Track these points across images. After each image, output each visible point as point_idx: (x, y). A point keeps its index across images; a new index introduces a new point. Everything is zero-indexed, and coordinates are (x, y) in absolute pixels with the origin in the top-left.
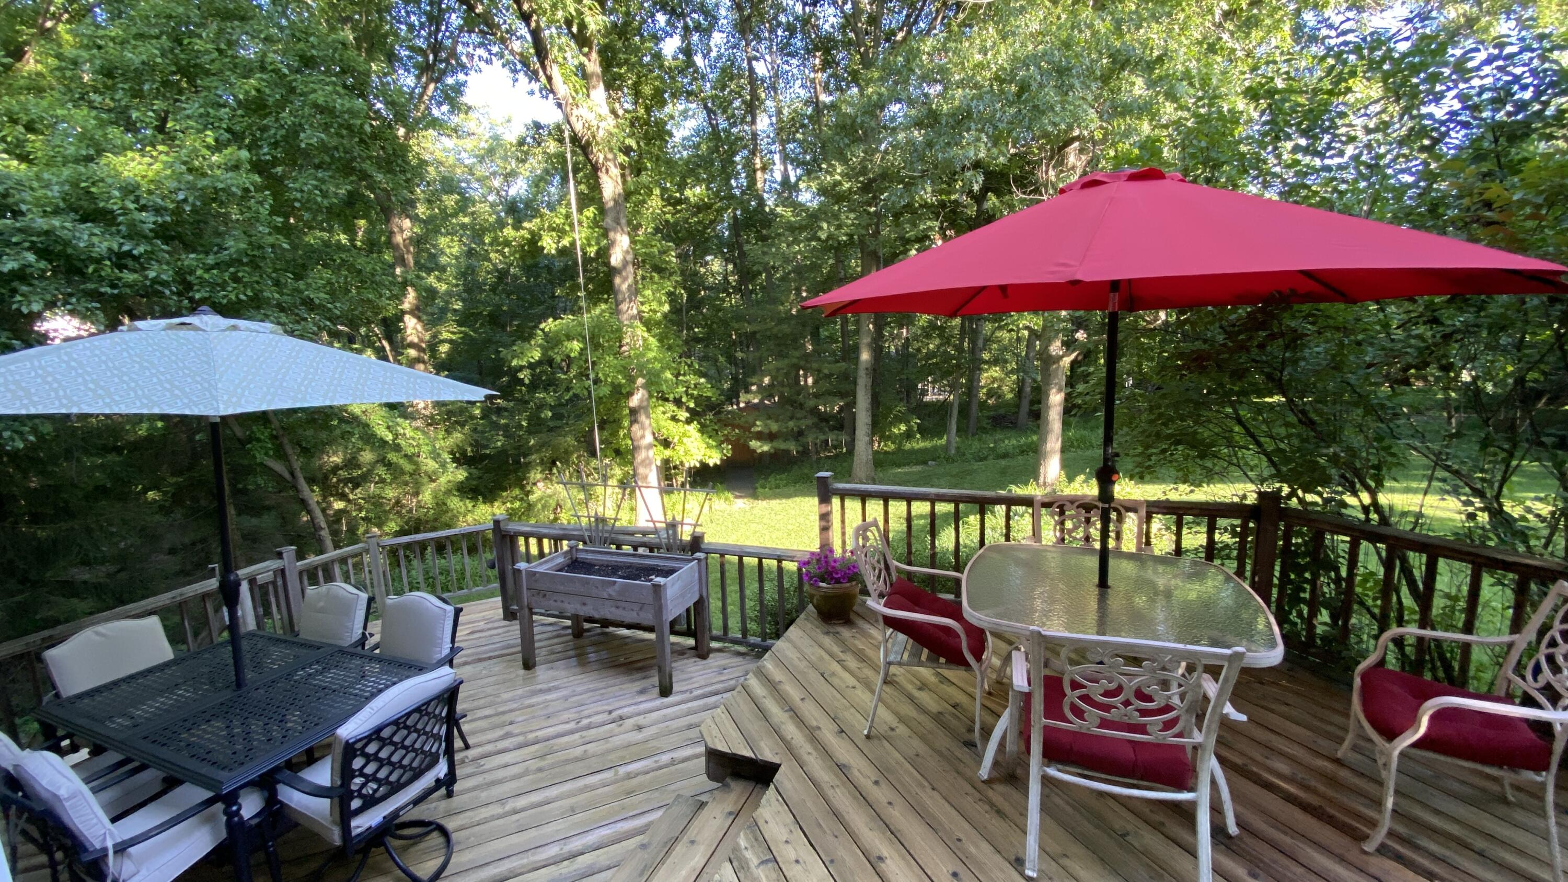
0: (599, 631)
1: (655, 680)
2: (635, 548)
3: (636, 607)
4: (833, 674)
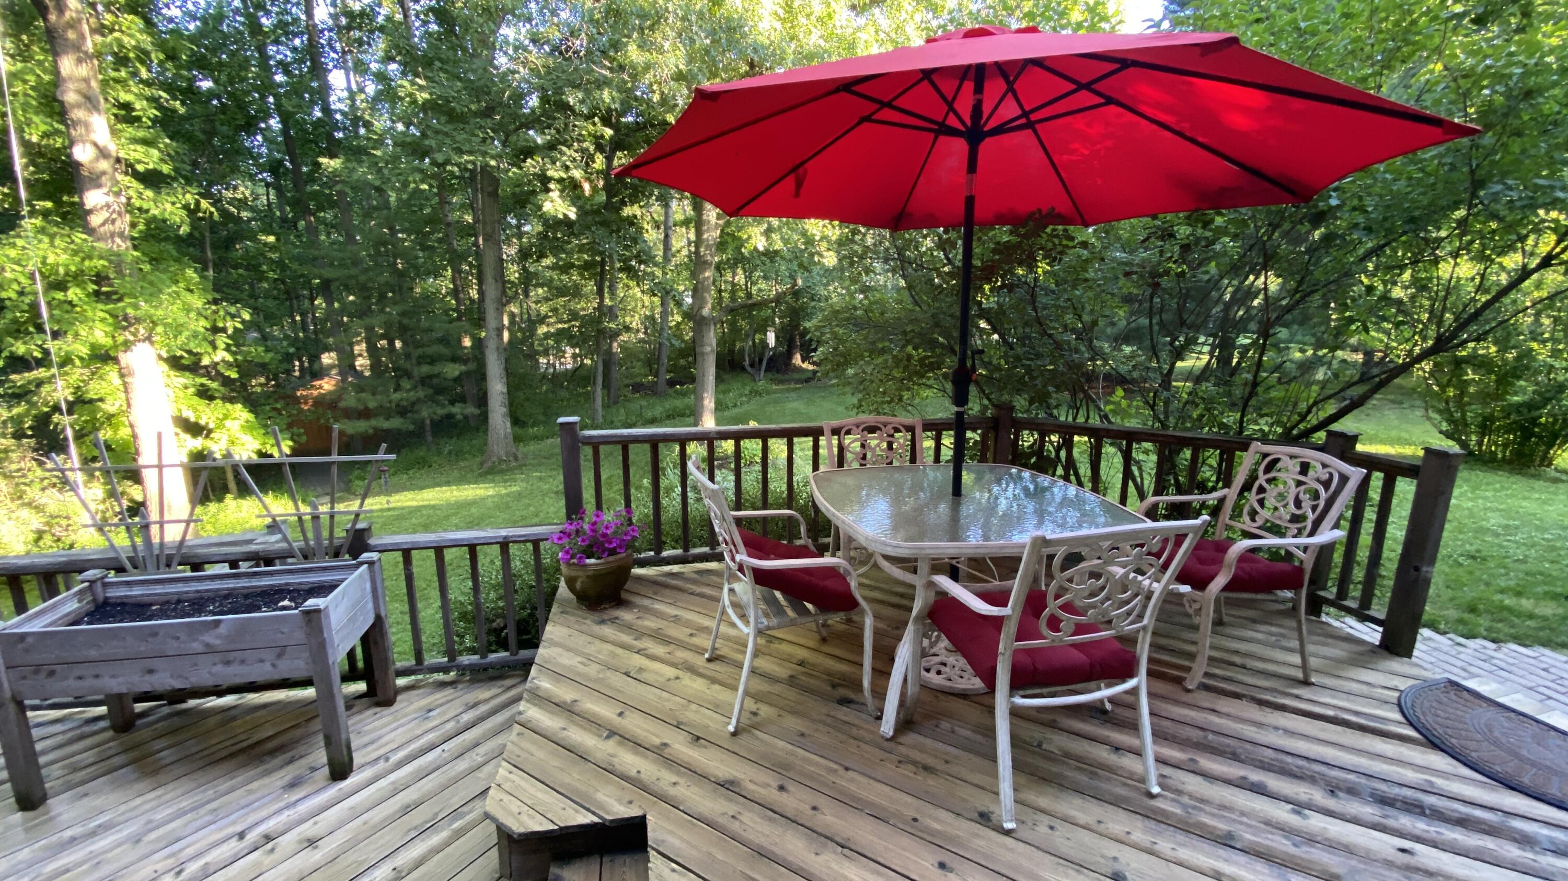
0: (166, 710)
1: (320, 756)
2: (234, 564)
3: (269, 655)
4: (641, 670)
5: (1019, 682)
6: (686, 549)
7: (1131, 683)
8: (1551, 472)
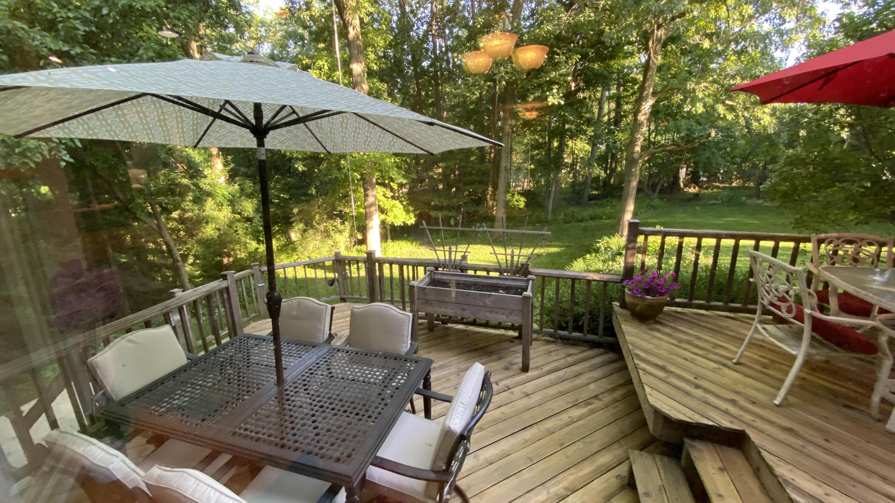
3: (507, 312)
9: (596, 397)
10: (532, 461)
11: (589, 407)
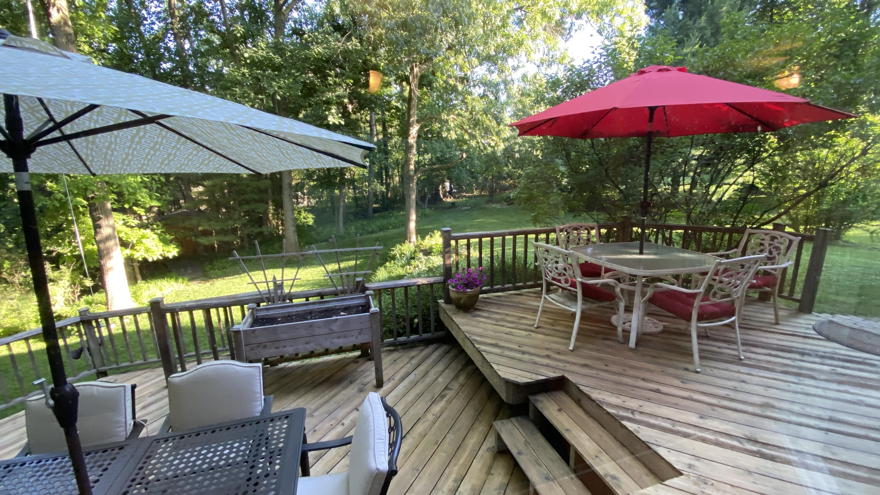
2: (307, 298)
3: (355, 333)
4: (511, 332)
5: (700, 318)
6: (492, 286)
7: (733, 318)
8: (840, 242)
9: (446, 388)
10: (418, 470)
11: (445, 399)
